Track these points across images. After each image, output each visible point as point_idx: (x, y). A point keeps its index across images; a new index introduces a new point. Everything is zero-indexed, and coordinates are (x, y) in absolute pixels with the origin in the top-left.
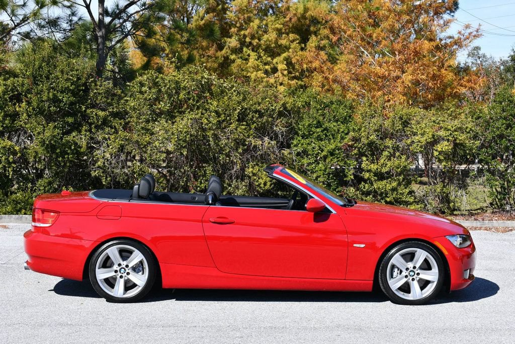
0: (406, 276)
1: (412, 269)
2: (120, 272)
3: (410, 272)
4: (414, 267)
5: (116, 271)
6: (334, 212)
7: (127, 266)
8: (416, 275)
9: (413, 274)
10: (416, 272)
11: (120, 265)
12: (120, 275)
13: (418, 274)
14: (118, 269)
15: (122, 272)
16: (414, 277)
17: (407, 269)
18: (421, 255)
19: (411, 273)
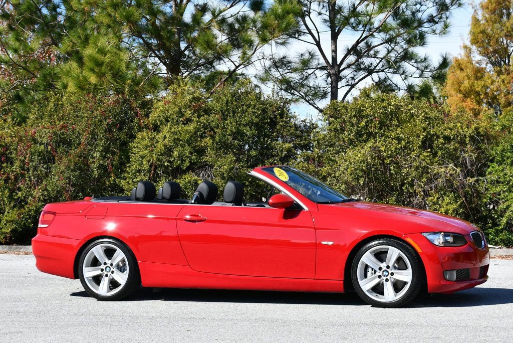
0: (380, 277)
1: (385, 268)
2: (106, 271)
3: (384, 271)
4: (388, 267)
5: (102, 270)
6: (306, 208)
7: (112, 265)
8: (390, 275)
9: (387, 274)
10: (390, 272)
11: (105, 264)
12: (106, 273)
13: (392, 274)
14: (104, 268)
15: (108, 270)
16: (387, 277)
17: (380, 269)
18: (394, 253)
19: (384, 273)
